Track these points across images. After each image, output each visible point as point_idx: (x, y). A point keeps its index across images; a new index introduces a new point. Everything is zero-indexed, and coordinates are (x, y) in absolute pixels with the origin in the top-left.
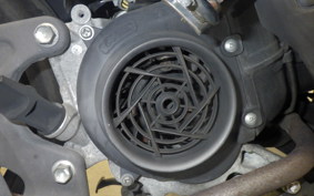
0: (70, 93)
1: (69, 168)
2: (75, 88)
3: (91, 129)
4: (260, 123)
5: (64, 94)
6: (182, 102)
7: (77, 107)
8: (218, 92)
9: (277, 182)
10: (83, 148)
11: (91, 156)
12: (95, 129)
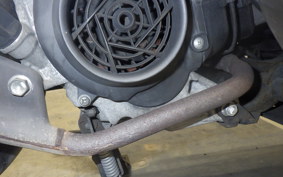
0: (26, 13)
1: (26, 82)
2: (32, 9)
3: (49, 47)
4: (207, 47)
5: (20, 13)
6: (137, 18)
7: (34, 28)
8: (171, 11)
9: (220, 99)
10: (41, 71)
11: (48, 78)
12: (53, 46)
